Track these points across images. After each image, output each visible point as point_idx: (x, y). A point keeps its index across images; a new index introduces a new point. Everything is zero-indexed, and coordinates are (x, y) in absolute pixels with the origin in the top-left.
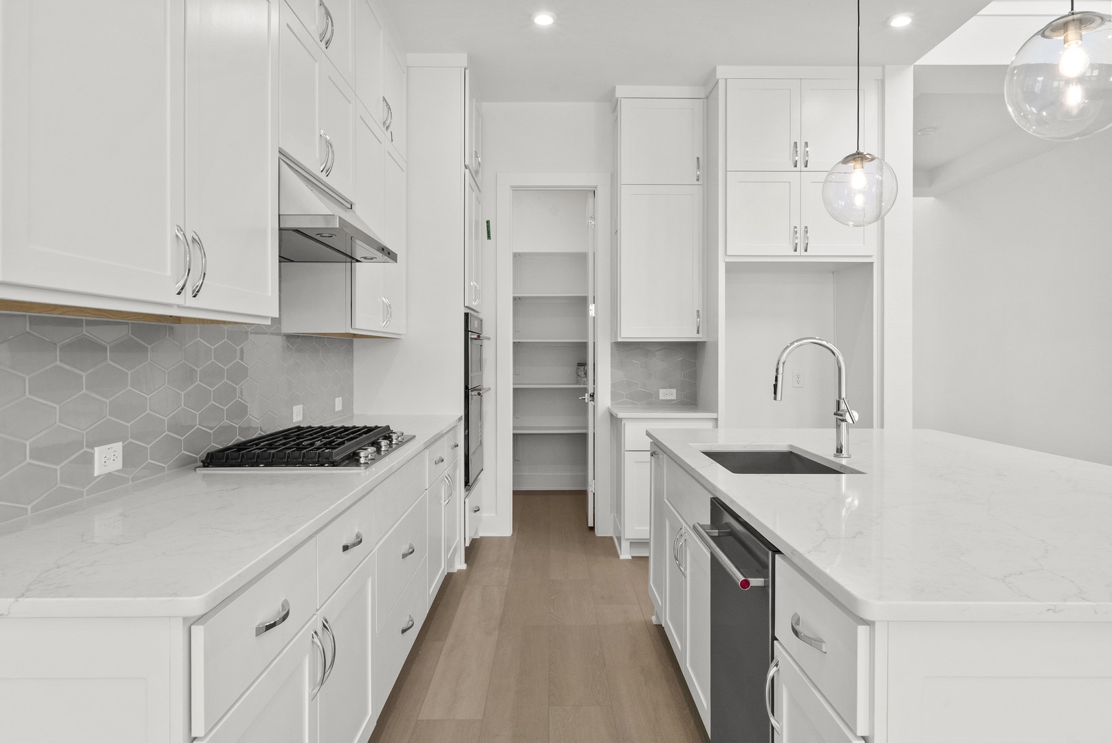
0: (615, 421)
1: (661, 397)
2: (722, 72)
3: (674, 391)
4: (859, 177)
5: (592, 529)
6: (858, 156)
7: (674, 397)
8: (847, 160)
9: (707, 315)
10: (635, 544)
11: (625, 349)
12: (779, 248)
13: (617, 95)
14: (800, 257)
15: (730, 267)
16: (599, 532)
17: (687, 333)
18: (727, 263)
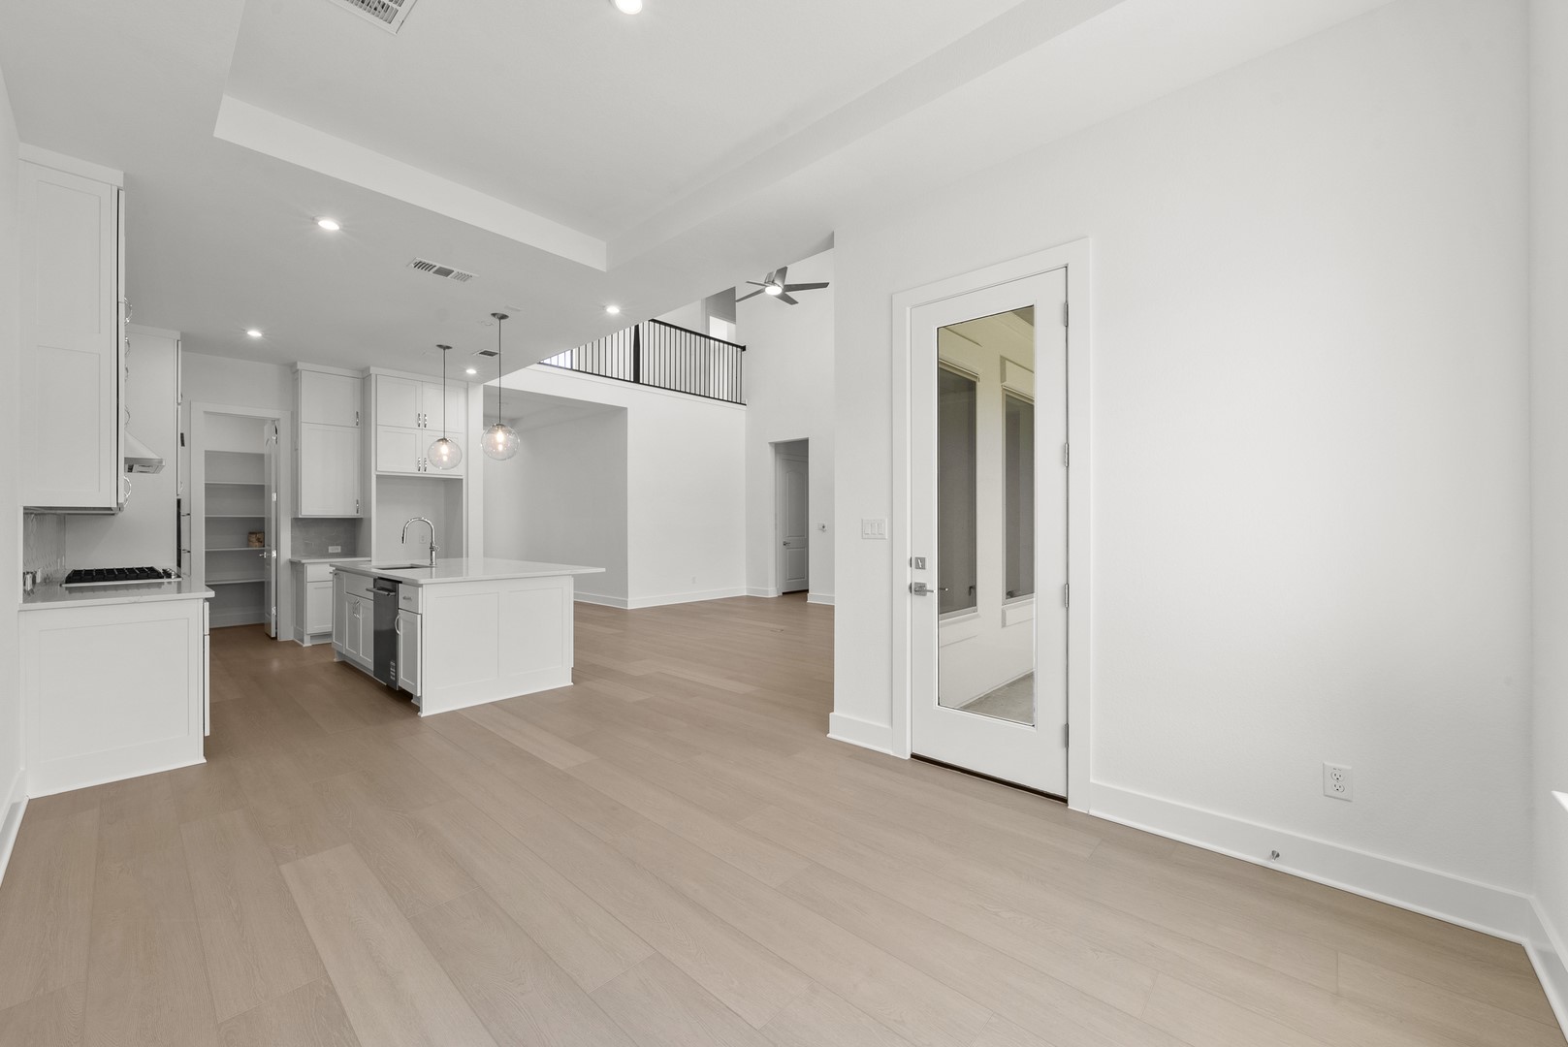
0: (296, 567)
1: (330, 551)
2: (373, 370)
3: (339, 547)
4: (444, 449)
5: (276, 638)
6: (444, 440)
7: (339, 551)
8: (439, 440)
9: (363, 502)
10: (313, 637)
11: (301, 523)
12: (410, 469)
13: (298, 367)
14: (422, 474)
15: (378, 477)
16: (282, 638)
17: (349, 512)
18: (377, 476)
